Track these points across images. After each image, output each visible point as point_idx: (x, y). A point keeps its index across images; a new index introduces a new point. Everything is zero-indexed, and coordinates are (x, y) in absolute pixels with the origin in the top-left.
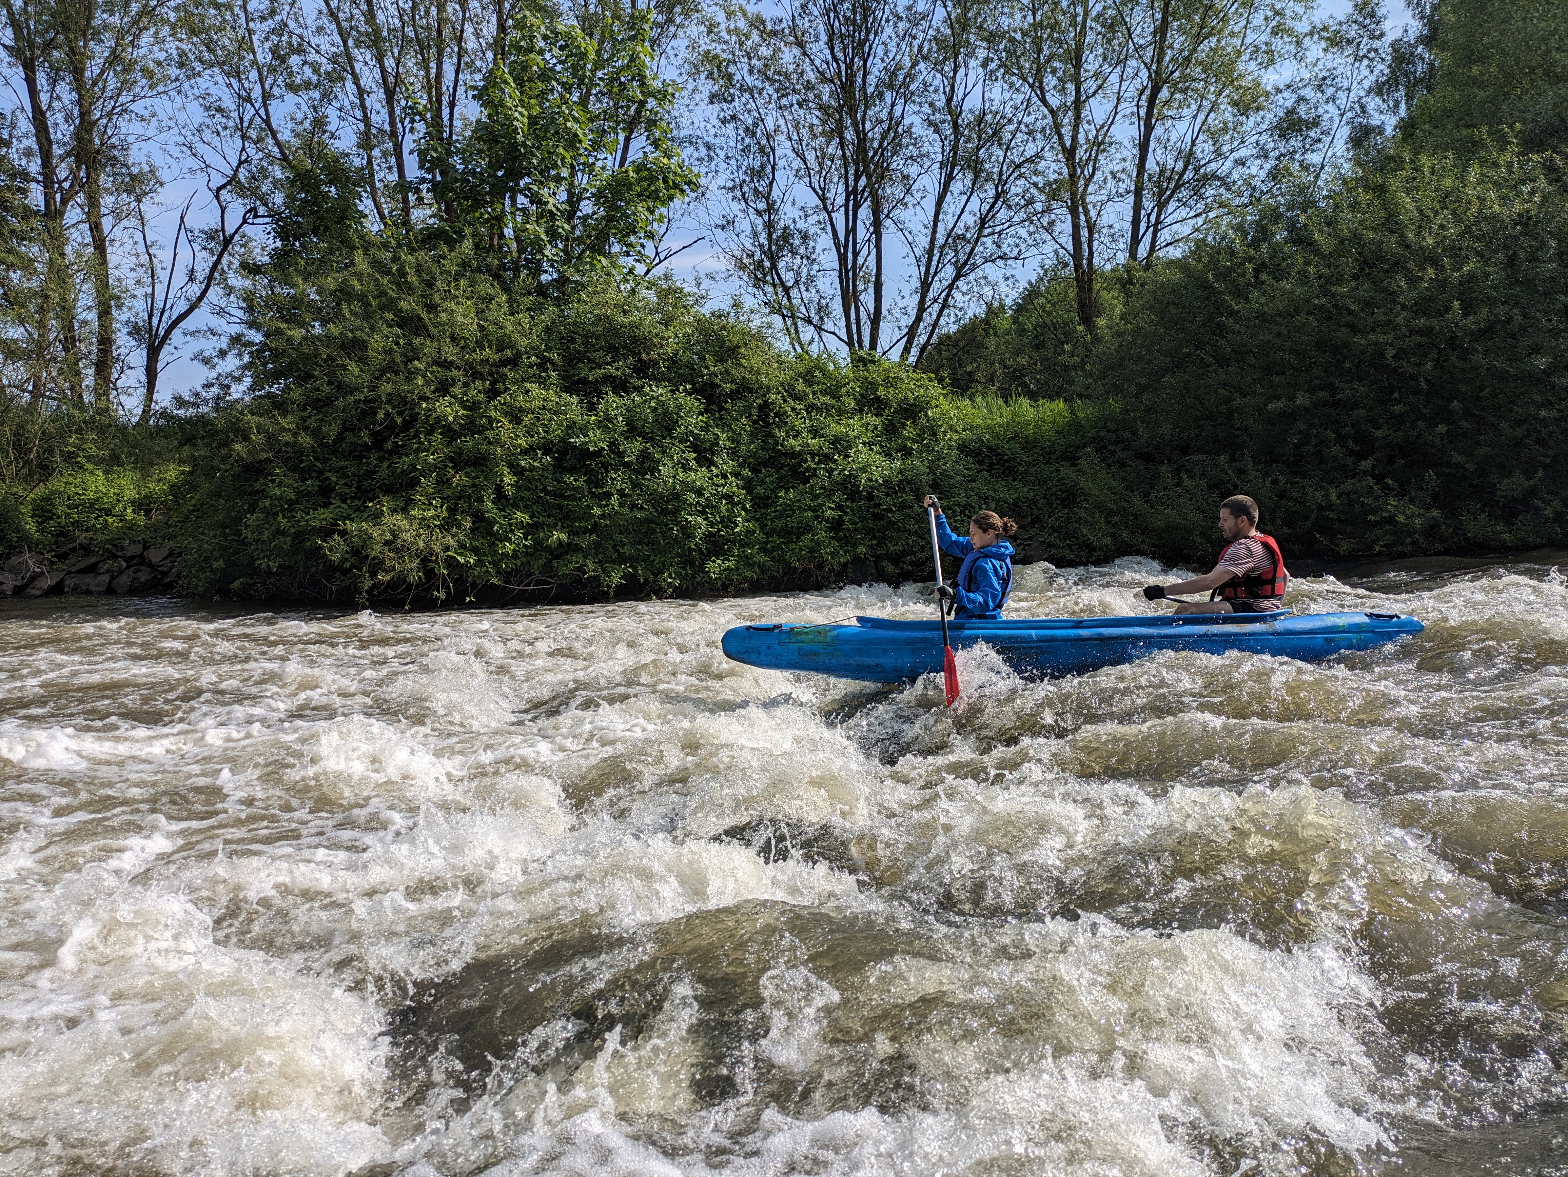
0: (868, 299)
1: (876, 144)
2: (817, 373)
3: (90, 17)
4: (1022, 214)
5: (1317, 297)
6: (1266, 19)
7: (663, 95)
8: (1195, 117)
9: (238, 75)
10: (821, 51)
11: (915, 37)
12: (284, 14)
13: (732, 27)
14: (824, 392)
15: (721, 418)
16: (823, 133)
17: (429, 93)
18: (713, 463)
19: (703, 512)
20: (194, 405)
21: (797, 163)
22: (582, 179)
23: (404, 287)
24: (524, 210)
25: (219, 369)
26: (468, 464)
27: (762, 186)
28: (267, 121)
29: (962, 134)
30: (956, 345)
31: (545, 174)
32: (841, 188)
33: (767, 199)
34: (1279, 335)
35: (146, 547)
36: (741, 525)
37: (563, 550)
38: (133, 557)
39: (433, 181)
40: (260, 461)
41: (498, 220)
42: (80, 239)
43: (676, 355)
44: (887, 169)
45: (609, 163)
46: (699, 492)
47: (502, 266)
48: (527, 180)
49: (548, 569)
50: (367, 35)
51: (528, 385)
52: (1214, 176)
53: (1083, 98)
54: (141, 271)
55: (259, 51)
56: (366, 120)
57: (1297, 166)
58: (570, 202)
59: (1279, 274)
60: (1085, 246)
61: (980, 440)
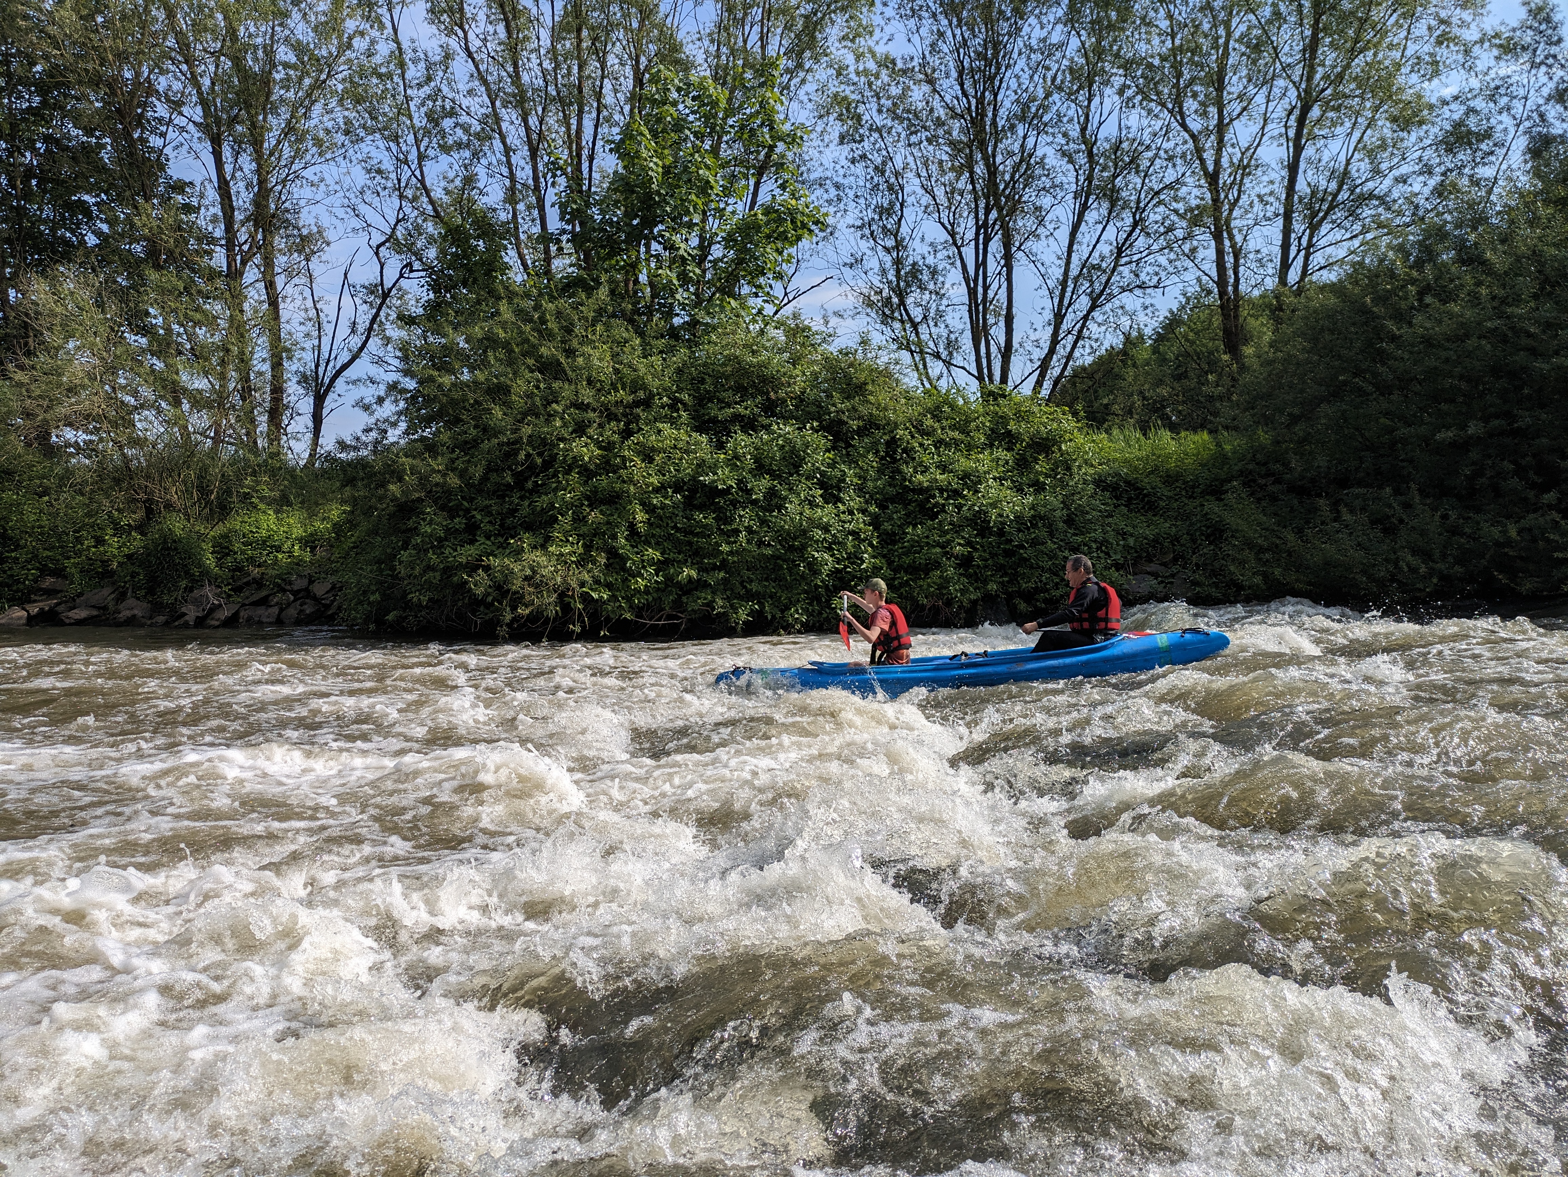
0: (998, 333)
1: (1007, 177)
2: (946, 408)
3: (269, 94)
4: (1162, 242)
5: (1490, 319)
6: (1430, 28)
7: (792, 139)
8: (1351, 134)
9: (396, 139)
10: (951, 87)
11: (1048, 69)
12: (438, 79)
13: (861, 68)
14: (953, 428)
15: (848, 454)
16: (952, 169)
17: (570, 148)
18: (840, 500)
19: (830, 549)
20: (356, 449)
21: (926, 199)
22: (713, 224)
23: (546, 335)
24: (657, 256)
25: (377, 415)
26: (602, 502)
27: (890, 223)
28: (422, 181)
29: (1097, 163)
30: (1091, 376)
31: (678, 221)
32: (971, 222)
33: (896, 236)
34: (1447, 360)
35: (311, 582)
36: (868, 561)
37: (693, 586)
38: (299, 591)
39: (572, 232)
40: (413, 501)
41: (633, 267)
42: (256, 297)
43: (803, 393)
44: (1019, 201)
45: (740, 207)
46: (826, 529)
47: (636, 311)
48: (661, 227)
49: (678, 605)
50: (514, 95)
51: (660, 425)
52: (1371, 196)
53: (1226, 121)
54: (310, 324)
55: (416, 116)
56: (512, 177)
57: (1465, 181)
58: (701, 247)
59: (1446, 297)
60: (1231, 273)
61: (1117, 474)
